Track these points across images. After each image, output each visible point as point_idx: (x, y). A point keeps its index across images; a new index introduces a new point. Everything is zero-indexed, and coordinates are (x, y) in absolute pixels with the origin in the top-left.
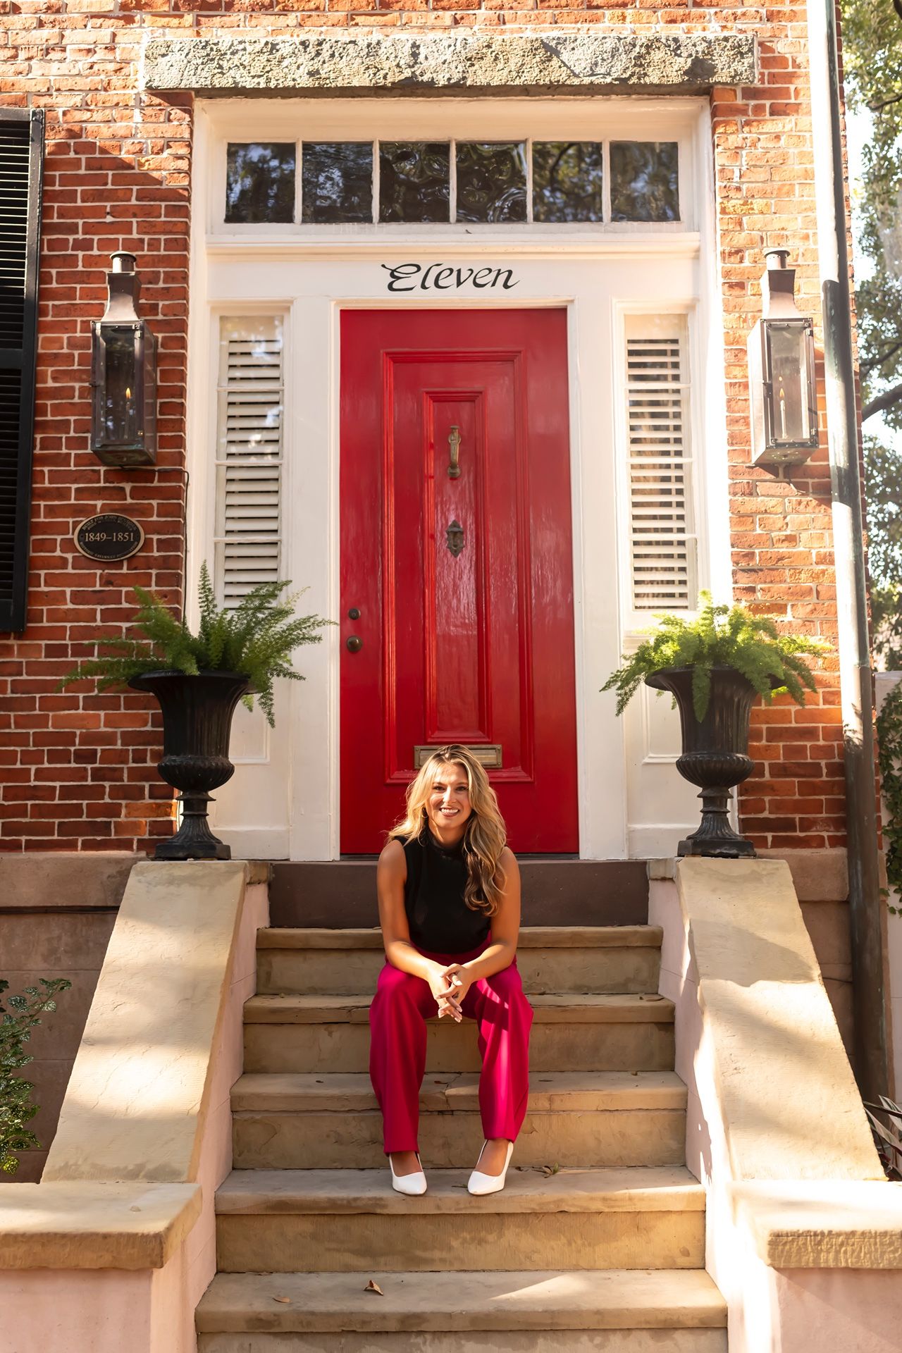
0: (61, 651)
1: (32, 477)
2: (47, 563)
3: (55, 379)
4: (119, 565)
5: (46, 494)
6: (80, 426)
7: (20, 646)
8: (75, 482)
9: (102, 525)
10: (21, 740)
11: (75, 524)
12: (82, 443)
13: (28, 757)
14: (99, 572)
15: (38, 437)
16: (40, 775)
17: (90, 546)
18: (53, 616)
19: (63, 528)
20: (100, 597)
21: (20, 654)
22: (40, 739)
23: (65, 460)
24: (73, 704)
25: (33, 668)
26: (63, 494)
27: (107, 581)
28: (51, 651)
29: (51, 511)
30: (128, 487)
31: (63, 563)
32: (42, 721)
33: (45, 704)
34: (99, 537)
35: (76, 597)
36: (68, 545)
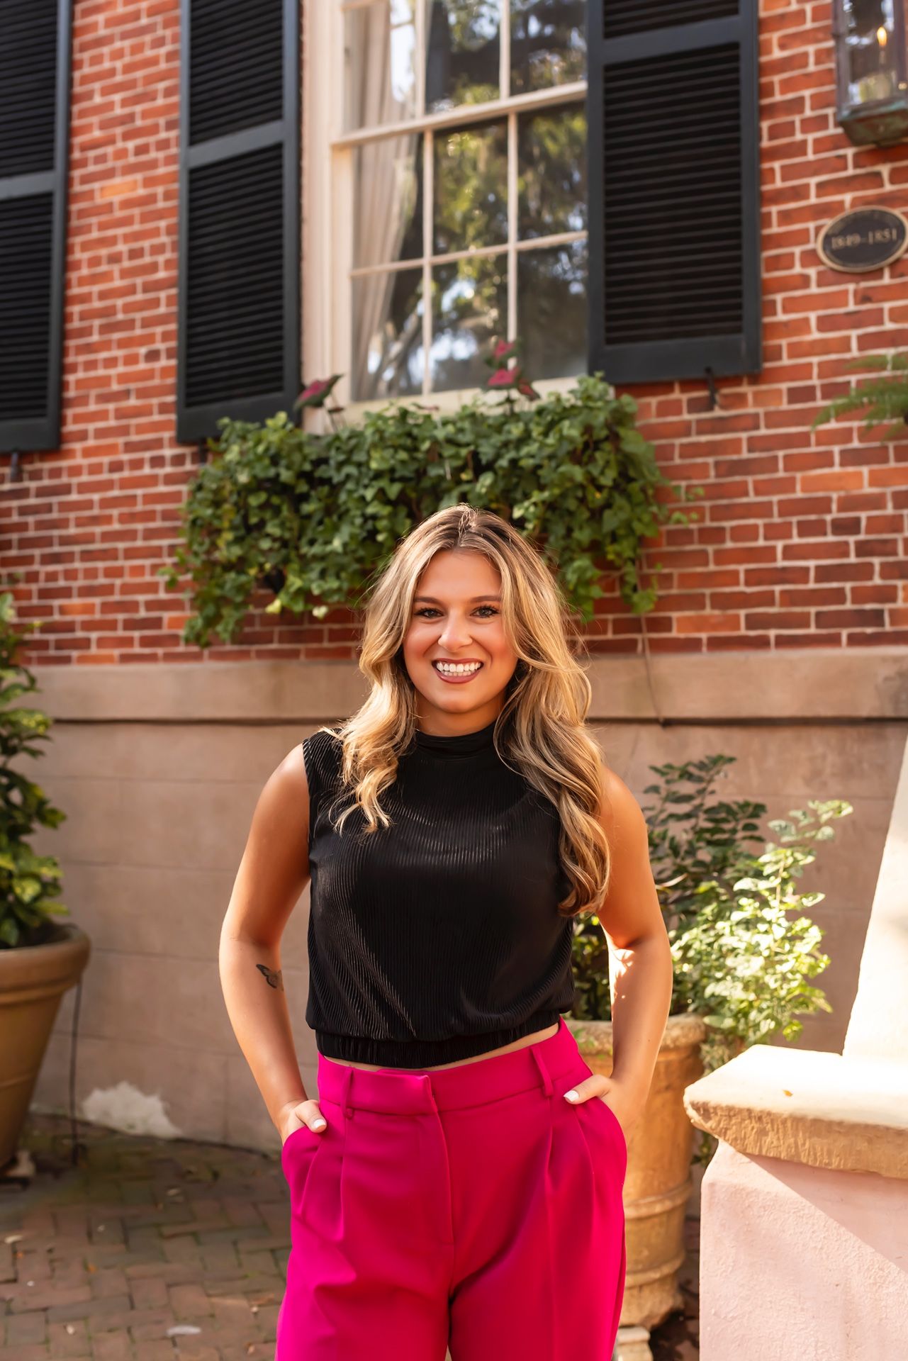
0: (808, 394)
1: (764, 176)
2: (785, 285)
3: (783, 47)
4: (878, 274)
5: (779, 197)
6: (819, 102)
7: (756, 394)
8: (815, 173)
9: (855, 224)
10: (764, 510)
11: (818, 229)
12: (821, 122)
13: (774, 532)
14: (851, 287)
15: (765, 125)
16: (789, 552)
17: (840, 255)
18: (795, 351)
19: (802, 237)
20: (854, 320)
21: (757, 402)
22: (788, 508)
23: (801, 148)
24: (826, 460)
25: (774, 419)
26: (800, 193)
27: (864, 298)
28: (795, 395)
29: (786, 217)
30: (885, 170)
31: (804, 281)
32: (788, 485)
33: (791, 464)
34: (853, 240)
35: (824, 324)
36: (810, 258)
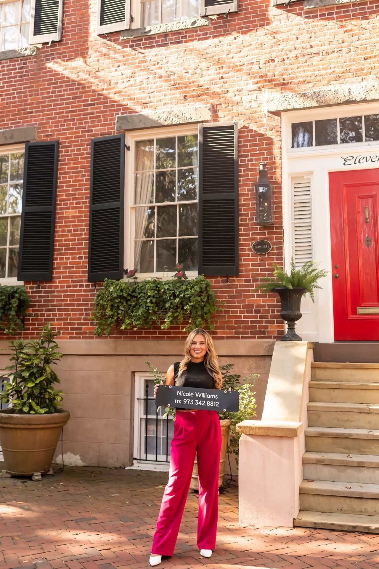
0: (249, 281)
1: (238, 230)
2: (244, 255)
3: (244, 201)
4: (265, 255)
5: (243, 235)
6: (252, 215)
7: (237, 280)
8: (251, 231)
9: (260, 243)
10: (239, 307)
11: (252, 243)
12: (252, 219)
13: (241, 312)
14: (259, 257)
15: (240, 218)
16: (245, 317)
17: (256, 250)
18: (247, 271)
19: (248, 245)
20: (259, 264)
21: (237, 282)
22: (244, 307)
23: (248, 224)
24: (253, 296)
25: (241, 286)
26: (248, 235)
27: (262, 260)
28: (246, 281)
29: (244, 240)
30: (266, 232)
31: (249, 255)
32: (244, 301)
33: (245, 296)
34: (259, 247)
35: (253, 265)
36: (250, 250)
